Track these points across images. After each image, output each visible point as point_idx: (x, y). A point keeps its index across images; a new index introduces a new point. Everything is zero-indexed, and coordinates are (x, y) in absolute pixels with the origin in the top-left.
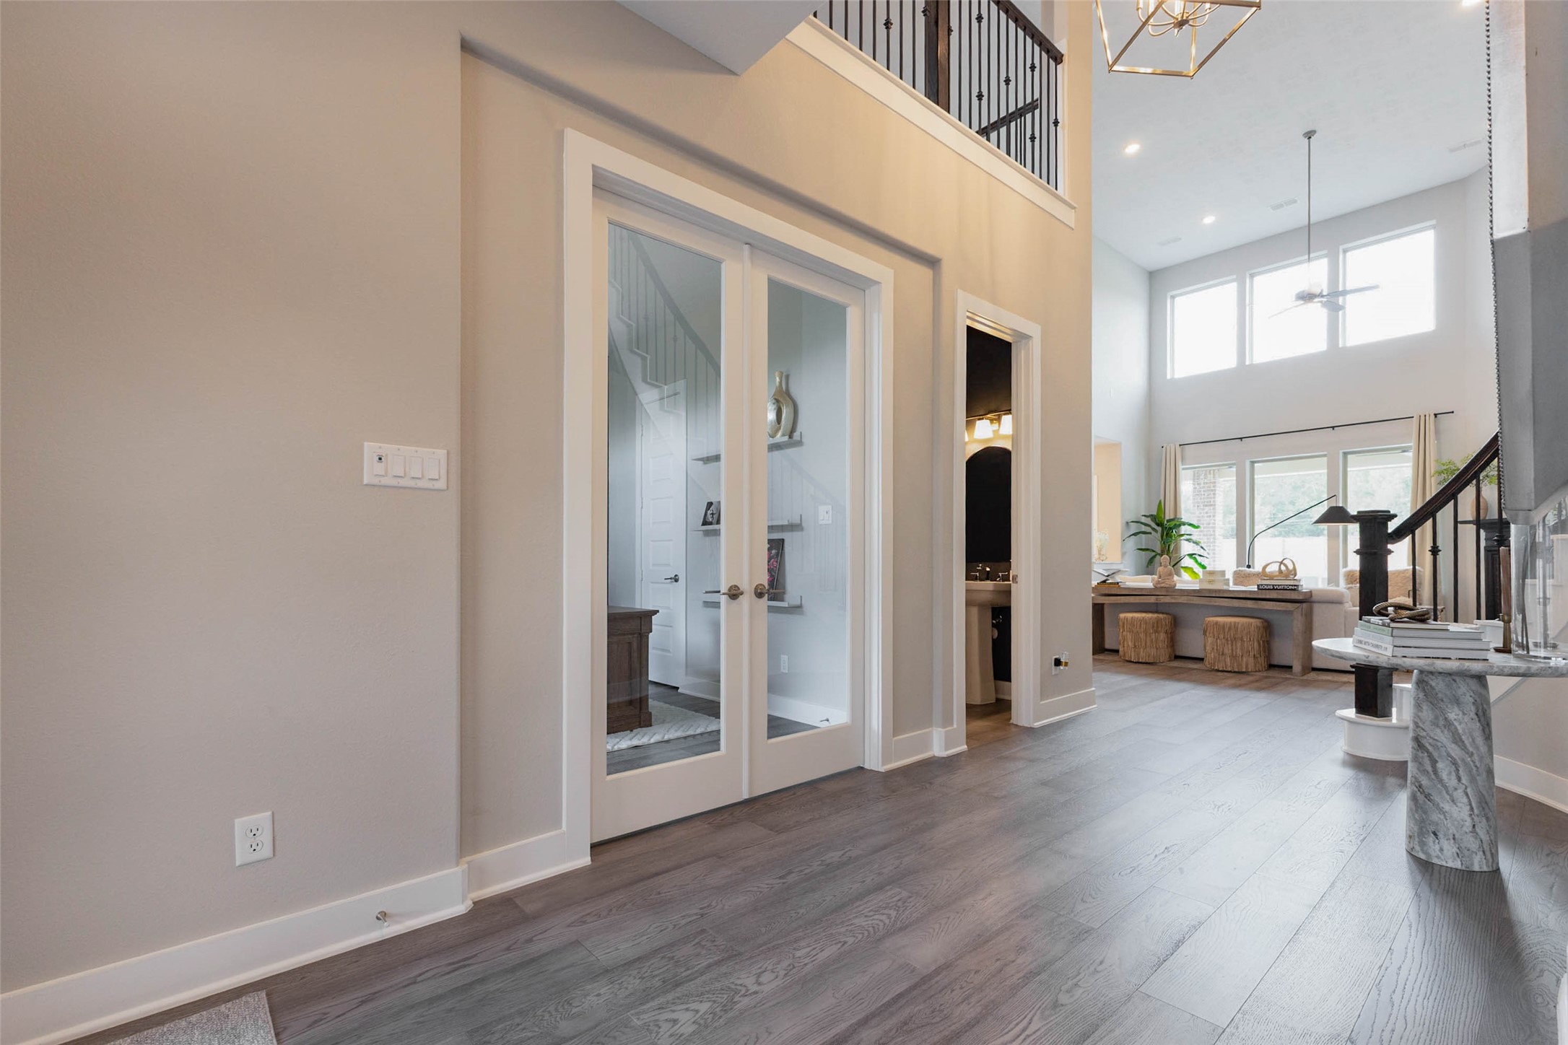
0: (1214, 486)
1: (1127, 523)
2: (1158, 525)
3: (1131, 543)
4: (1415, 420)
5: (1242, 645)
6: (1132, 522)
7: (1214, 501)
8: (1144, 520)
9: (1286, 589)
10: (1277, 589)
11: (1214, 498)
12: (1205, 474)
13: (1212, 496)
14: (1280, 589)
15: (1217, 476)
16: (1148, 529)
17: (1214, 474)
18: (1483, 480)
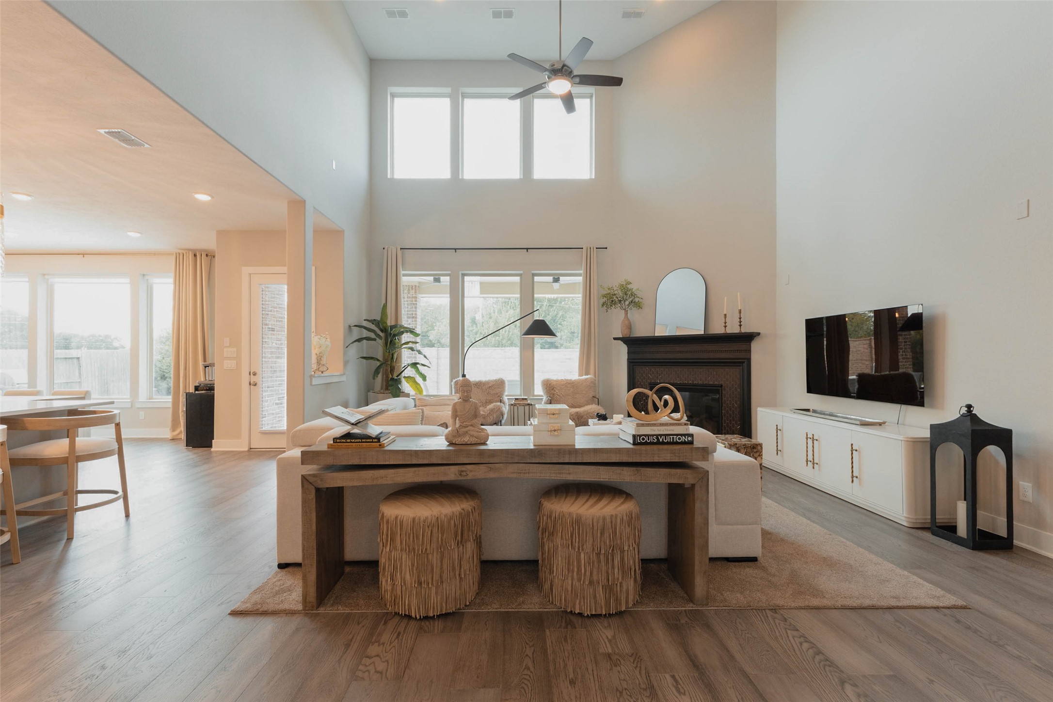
0: (416, 301)
1: (350, 326)
2: (382, 331)
3: (353, 351)
4: (584, 250)
6: (355, 326)
7: (416, 314)
8: (365, 324)
9: (677, 443)
10: (663, 443)
11: (416, 311)
12: (409, 290)
13: (414, 309)
14: (668, 443)
15: (417, 292)
16: (373, 335)
17: (415, 290)
18: (629, 305)
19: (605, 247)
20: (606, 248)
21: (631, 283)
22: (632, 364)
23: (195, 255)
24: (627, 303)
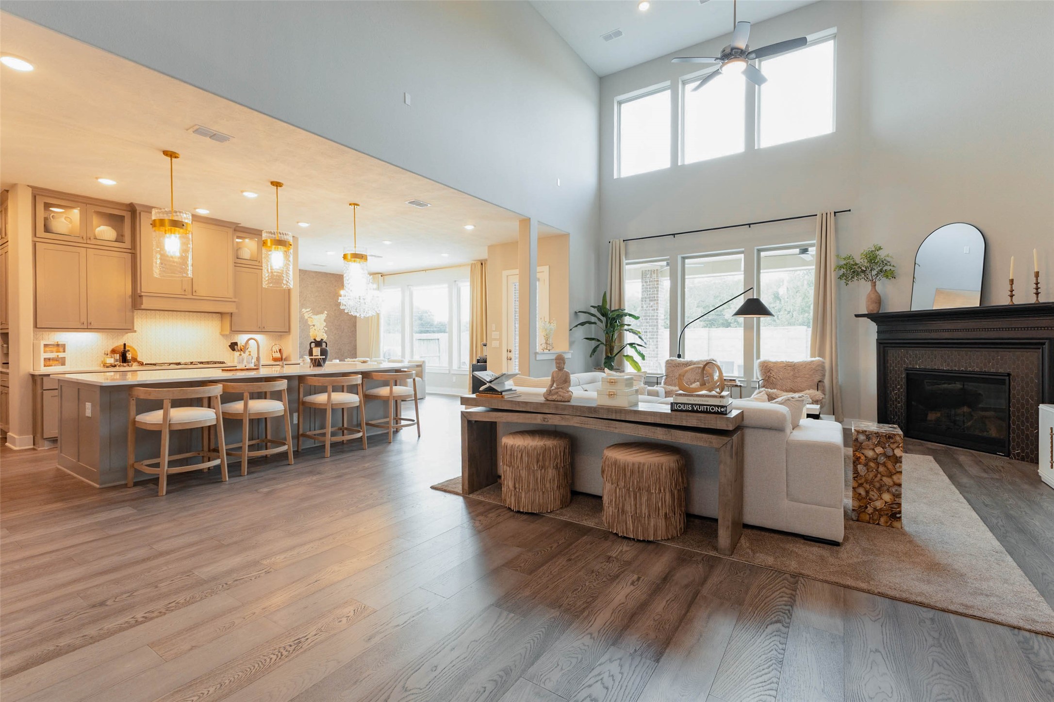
0: (658, 284)
1: (576, 312)
2: (603, 315)
3: (580, 332)
4: (818, 218)
5: (649, 500)
6: (579, 312)
7: (657, 297)
8: (594, 311)
11: (657, 294)
12: (651, 274)
13: (656, 292)
15: (659, 275)
16: (593, 319)
17: (657, 274)
18: (877, 275)
19: (848, 209)
20: (850, 211)
21: (880, 248)
22: (882, 346)
23: (482, 264)
24: (874, 273)
